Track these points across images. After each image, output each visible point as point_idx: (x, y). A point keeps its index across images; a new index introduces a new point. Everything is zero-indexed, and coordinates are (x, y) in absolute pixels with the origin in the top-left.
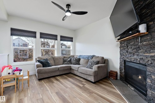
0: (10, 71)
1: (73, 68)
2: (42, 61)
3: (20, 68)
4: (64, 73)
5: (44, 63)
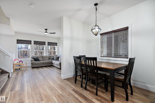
0: (18, 61)
1: (53, 62)
2: (34, 58)
3: (22, 60)
4: (48, 65)
5: (36, 59)
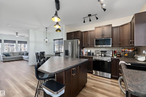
2: (5, 54)
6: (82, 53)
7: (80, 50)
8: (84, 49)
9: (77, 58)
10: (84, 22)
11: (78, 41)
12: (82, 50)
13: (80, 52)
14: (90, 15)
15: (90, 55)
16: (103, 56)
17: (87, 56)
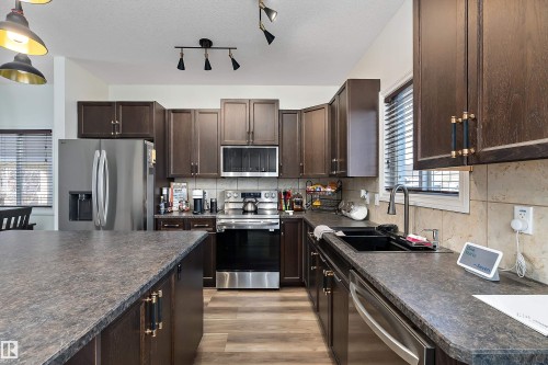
6: (167, 205)
7: (158, 192)
8: (173, 184)
9: (145, 229)
10: (181, 66)
11: (145, 147)
12: (165, 191)
13: (158, 199)
14: (206, 44)
15: (203, 211)
16: (251, 212)
17: (191, 215)
